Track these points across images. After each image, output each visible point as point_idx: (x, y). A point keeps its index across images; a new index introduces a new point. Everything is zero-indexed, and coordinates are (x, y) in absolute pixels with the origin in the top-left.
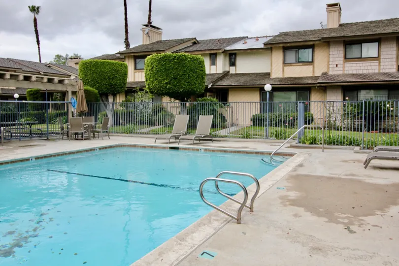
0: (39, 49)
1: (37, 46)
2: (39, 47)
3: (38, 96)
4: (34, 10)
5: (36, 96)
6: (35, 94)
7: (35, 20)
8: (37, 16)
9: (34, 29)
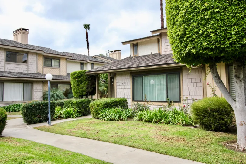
0: (89, 53)
1: (88, 51)
2: (89, 51)
3: (82, 79)
4: (87, 27)
5: (80, 79)
6: (80, 77)
7: (87, 33)
8: (88, 31)
9: (86, 40)
